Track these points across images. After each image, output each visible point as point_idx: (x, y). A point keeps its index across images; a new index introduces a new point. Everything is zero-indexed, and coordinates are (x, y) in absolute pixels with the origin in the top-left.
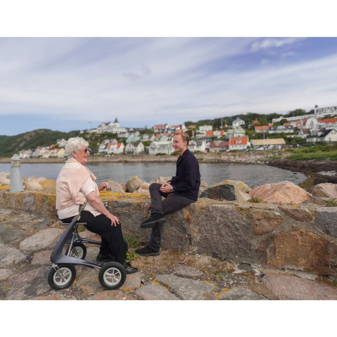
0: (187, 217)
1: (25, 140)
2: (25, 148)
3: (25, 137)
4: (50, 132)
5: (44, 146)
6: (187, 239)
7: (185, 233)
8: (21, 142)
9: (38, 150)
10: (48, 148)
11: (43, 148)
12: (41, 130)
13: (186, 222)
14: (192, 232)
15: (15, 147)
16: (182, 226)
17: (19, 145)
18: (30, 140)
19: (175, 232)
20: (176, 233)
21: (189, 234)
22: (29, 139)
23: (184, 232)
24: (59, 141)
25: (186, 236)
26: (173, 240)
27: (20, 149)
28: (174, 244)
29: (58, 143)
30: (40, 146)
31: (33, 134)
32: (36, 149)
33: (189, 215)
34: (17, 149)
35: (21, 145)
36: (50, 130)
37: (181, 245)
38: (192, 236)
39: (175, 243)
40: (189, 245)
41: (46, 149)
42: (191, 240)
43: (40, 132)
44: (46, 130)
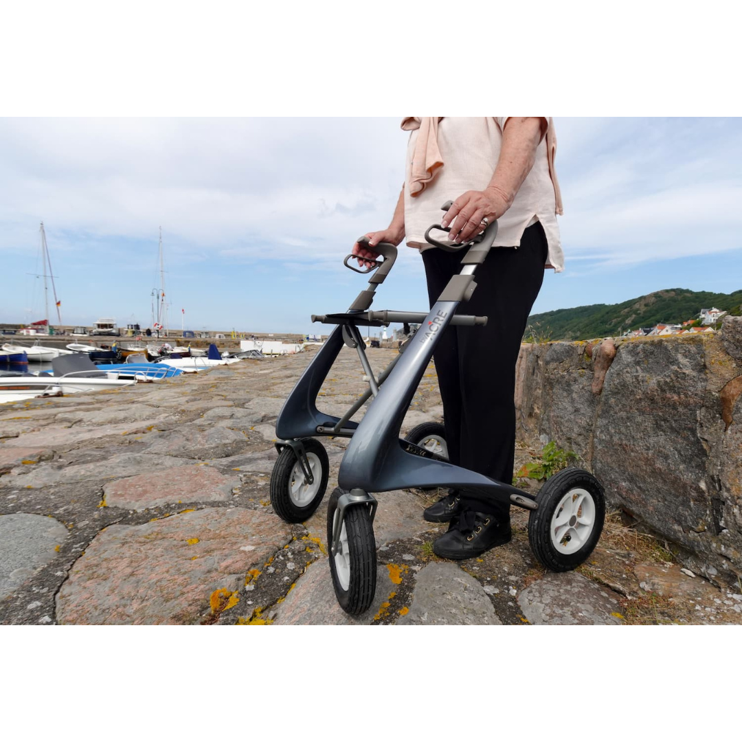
0: (721, 390)
1: (635, 312)
2: (634, 326)
3: (637, 306)
4: (688, 295)
5: (671, 324)
6: (705, 500)
7: (702, 467)
8: (627, 316)
9: (656, 330)
10: (680, 326)
11: (668, 327)
12: (667, 291)
13: (714, 417)
14: (730, 469)
15: (616, 325)
16: (693, 431)
17: (623, 320)
18: (645, 312)
19: (666, 457)
20: (669, 461)
21: (712, 477)
22: (643, 309)
23: (698, 466)
24: (704, 313)
25: (703, 485)
26: (658, 491)
27: (625, 329)
28: (656, 510)
29: (703, 316)
30: (663, 323)
31: (653, 299)
32: (652, 329)
33: (729, 382)
34: (619, 329)
35: (628, 321)
36: (687, 291)
37: (680, 524)
38: (728, 490)
39: (664, 510)
40: (709, 534)
41: (672, 328)
42: (719, 512)
43: (666, 296)
44: (679, 292)
